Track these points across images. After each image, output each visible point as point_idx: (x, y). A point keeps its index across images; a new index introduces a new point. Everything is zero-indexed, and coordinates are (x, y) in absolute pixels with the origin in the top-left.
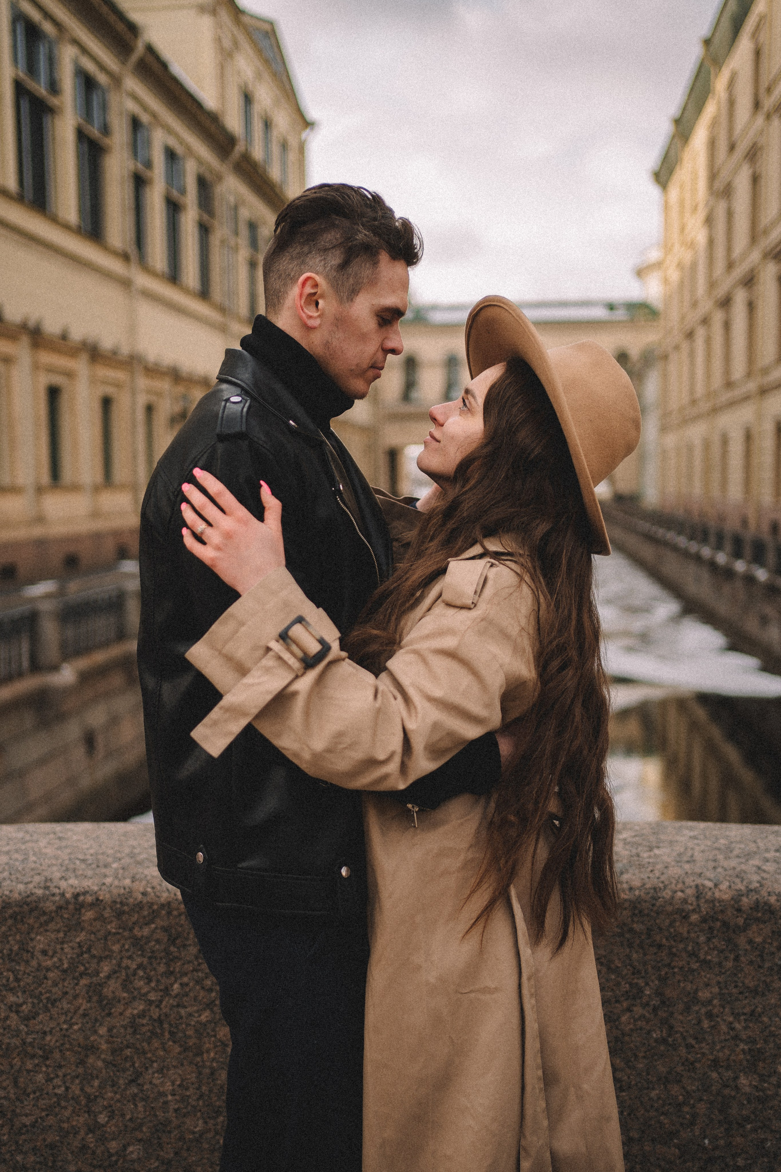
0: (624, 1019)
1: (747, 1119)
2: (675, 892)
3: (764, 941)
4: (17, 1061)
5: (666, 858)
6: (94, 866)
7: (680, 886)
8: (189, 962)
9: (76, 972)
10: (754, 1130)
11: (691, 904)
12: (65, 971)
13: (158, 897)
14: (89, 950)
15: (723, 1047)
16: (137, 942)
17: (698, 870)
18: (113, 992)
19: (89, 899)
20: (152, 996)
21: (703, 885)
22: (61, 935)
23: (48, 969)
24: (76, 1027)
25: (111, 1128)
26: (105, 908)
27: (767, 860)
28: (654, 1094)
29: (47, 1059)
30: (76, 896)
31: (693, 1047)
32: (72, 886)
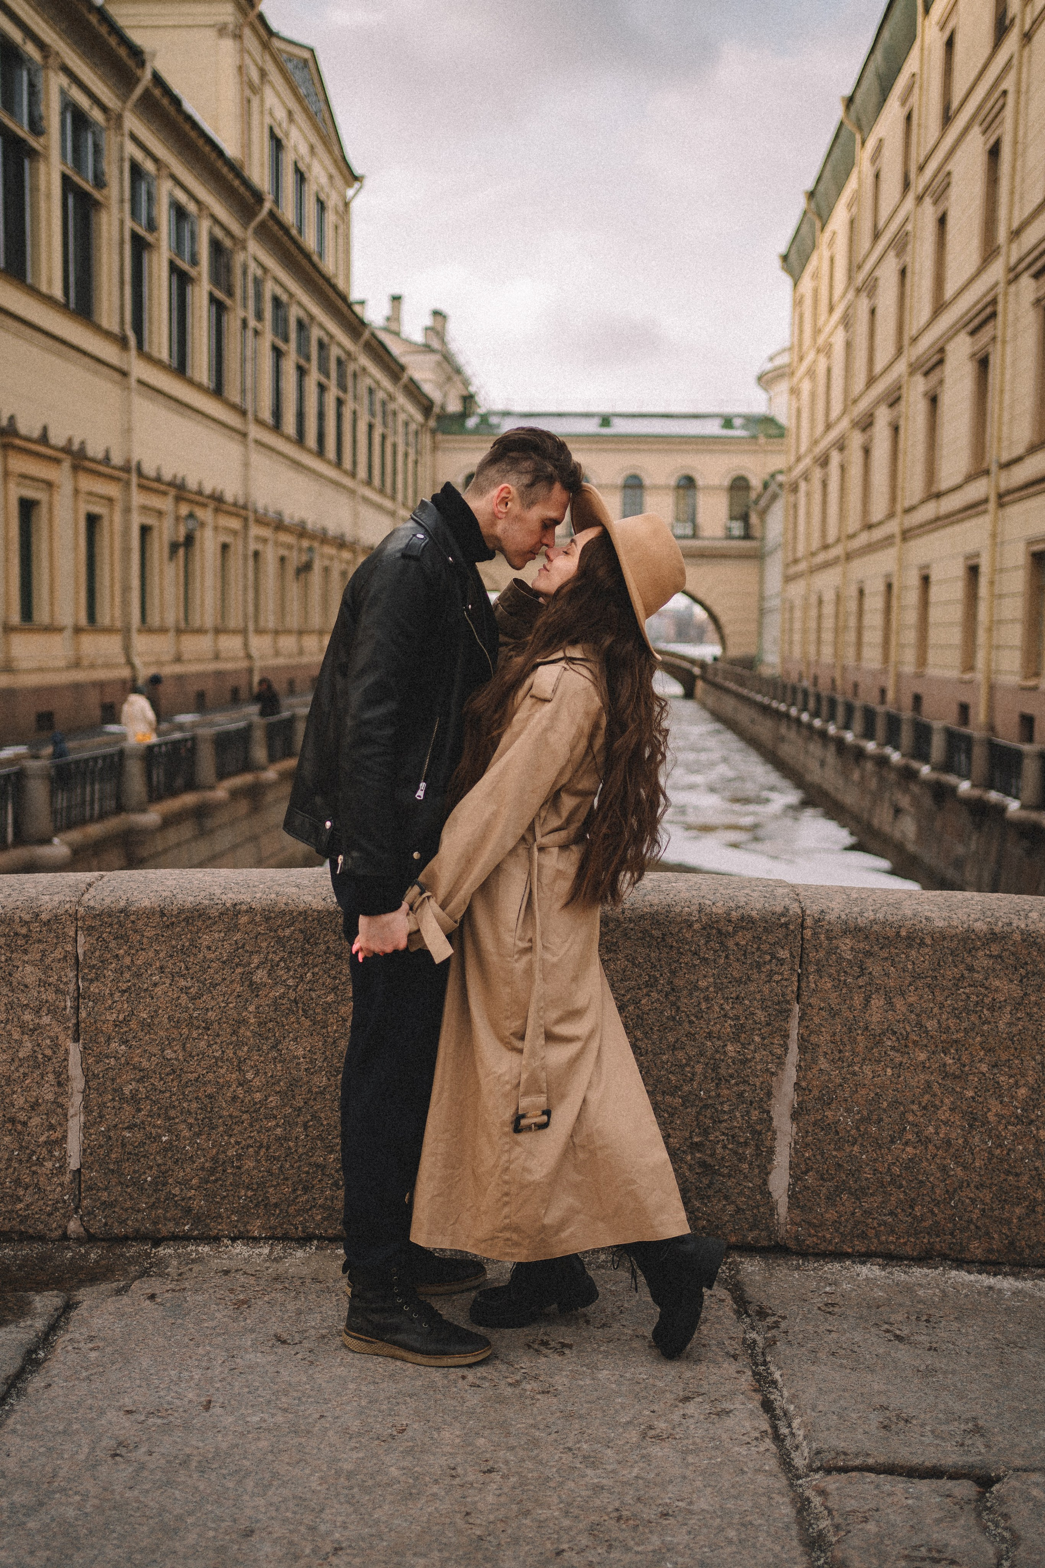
0: (643, 1002)
1: (731, 1076)
3: (747, 944)
4: (185, 1031)
9: (233, 963)
10: (737, 1084)
11: (695, 917)
12: (224, 962)
14: (243, 947)
15: (716, 1023)
16: (279, 940)
18: (261, 979)
19: (244, 907)
20: (291, 982)
22: (222, 935)
23: (211, 961)
24: (231, 1005)
25: (257, 1082)
26: (256, 915)
28: (664, 1058)
29: (209, 1029)
30: (234, 905)
31: (694, 1022)
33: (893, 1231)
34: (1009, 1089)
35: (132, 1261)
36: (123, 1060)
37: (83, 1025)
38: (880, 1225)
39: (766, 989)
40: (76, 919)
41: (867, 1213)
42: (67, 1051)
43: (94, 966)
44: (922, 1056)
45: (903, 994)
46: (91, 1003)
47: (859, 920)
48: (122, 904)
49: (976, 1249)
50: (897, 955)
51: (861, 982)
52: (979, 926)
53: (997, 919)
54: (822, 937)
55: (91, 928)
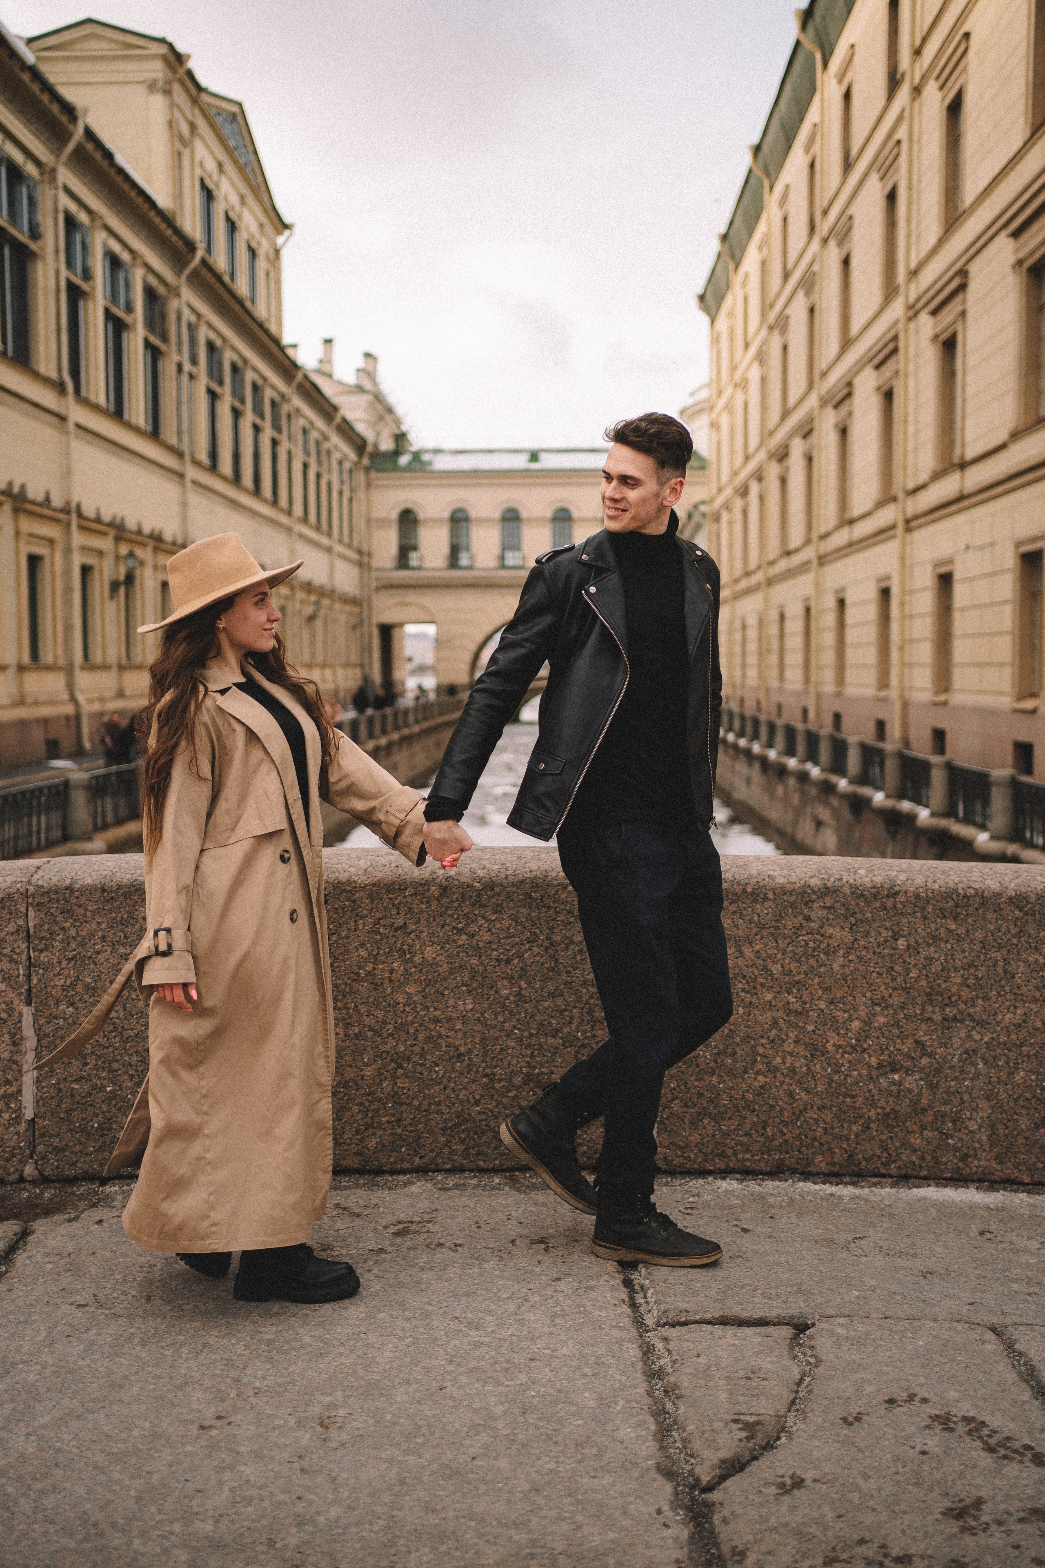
33: (747, 1150)
34: (844, 1023)
35: (81, 1198)
36: (70, 1021)
37: (34, 990)
38: (737, 1145)
40: (27, 897)
41: (726, 1134)
42: (21, 1015)
43: (43, 938)
44: (769, 997)
45: (751, 943)
46: (41, 971)
48: (68, 882)
49: (820, 1162)
50: (745, 909)
52: (815, 882)
53: (830, 875)
55: (38, 904)
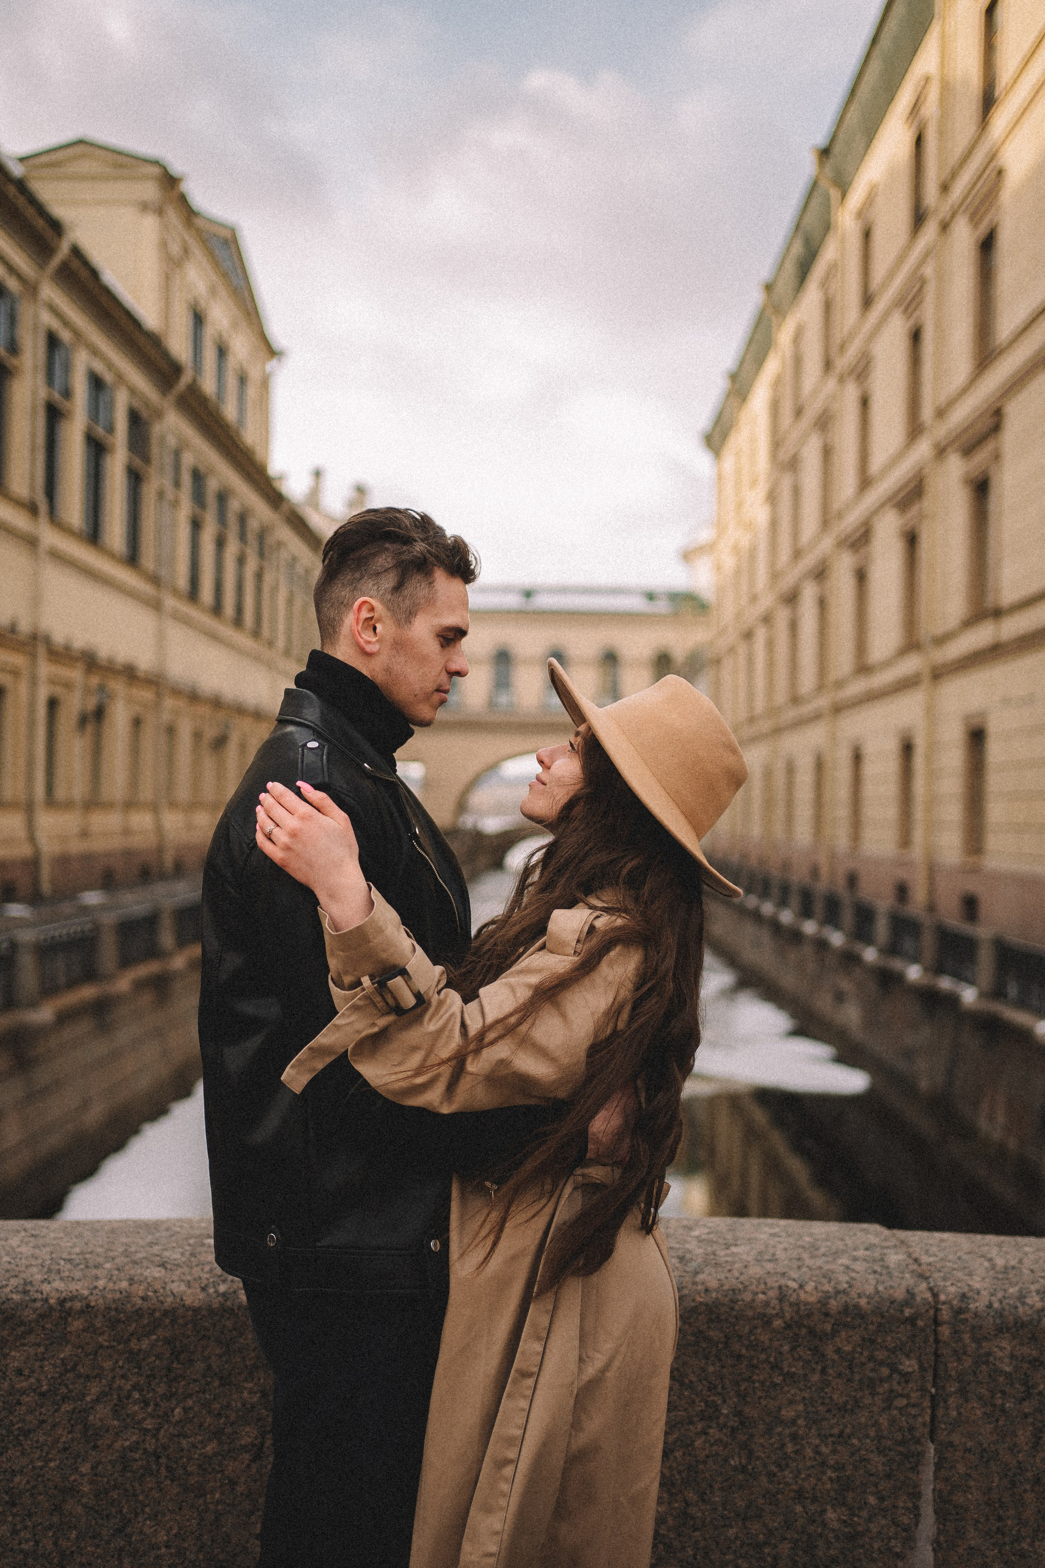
0: (698, 1443)
2: (757, 1293)
3: (854, 1351)
5: (745, 1257)
6: (82, 1266)
7: (762, 1286)
8: (195, 1381)
9: (56, 1395)
11: (774, 1308)
12: (43, 1395)
13: (162, 1302)
14: (74, 1368)
15: (809, 1475)
16: (133, 1357)
17: (780, 1269)
18: (101, 1420)
19: (78, 1305)
20: (149, 1424)
21: (787, 1286)
22: (42, 1349)
23: (23, 1392)
24: (52, 1464)
26: (96, 1316)
27: (855, 1259)
28: (731, 1532)
29: (14, 1505)
30: (62, 1302)
31: (775, 1475)
32: (57, 1290)
39: (884, 1421)
47: (1021, 1309)
51: (1027, 1407)
54: (966, 1337)
